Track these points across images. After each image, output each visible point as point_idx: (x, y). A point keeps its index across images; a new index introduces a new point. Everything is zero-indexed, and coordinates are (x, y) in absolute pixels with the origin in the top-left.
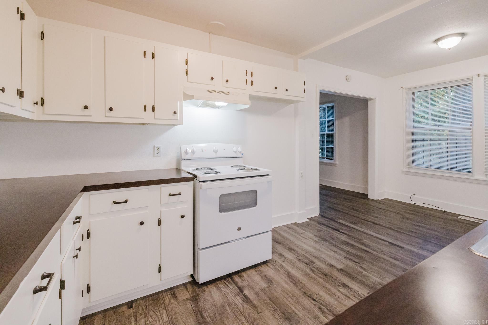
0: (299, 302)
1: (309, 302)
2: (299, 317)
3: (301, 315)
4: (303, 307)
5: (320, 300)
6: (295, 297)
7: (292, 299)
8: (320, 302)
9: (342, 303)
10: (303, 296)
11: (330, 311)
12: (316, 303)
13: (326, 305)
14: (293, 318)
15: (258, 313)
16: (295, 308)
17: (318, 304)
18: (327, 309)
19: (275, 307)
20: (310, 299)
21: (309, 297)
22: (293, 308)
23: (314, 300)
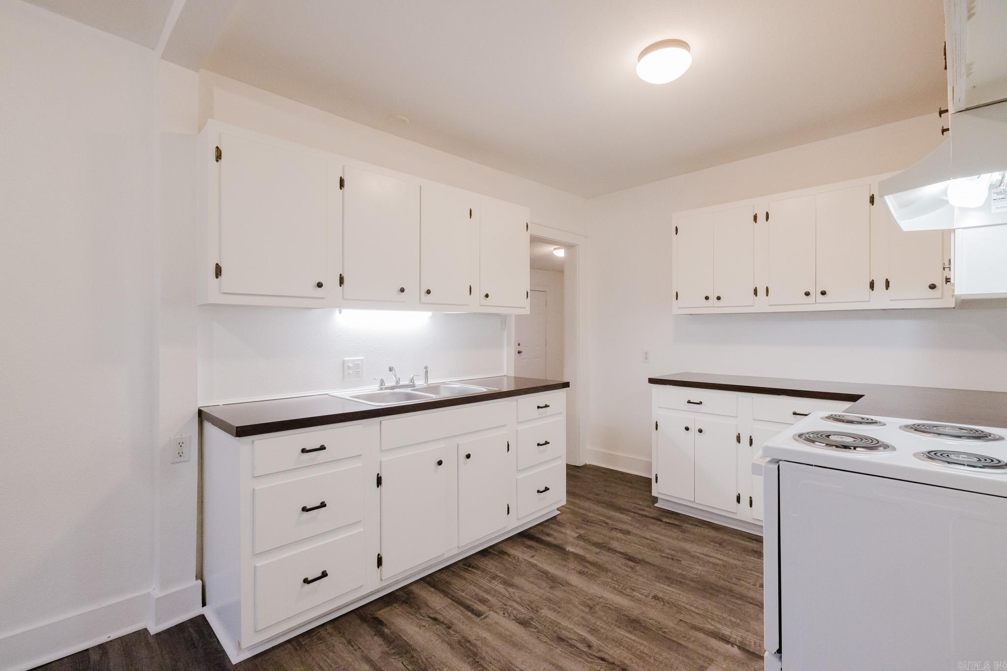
0: (629, 649)
1: (610, 653)
2: (619, 627)
3: (618, 630)
4: (619, 643)
5: (591, 662)
6: (640, 658)
7: (642, 652)
8: (591, 658)
9: (551, 663)
10: (626, 661)
11: (572, 646)
12: (598, 655)
13: (580, 655)
14: (628, 623)
15: (681, 620)
16: (631, 639)
17: (594, 654)
18: (577, 648)
19: (663, 634)
20: (611, 660)
21: (613, 663)
22: (633, 638)
23: (603, 659)
